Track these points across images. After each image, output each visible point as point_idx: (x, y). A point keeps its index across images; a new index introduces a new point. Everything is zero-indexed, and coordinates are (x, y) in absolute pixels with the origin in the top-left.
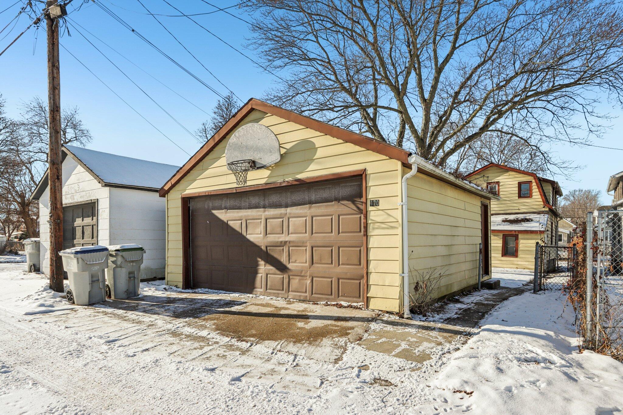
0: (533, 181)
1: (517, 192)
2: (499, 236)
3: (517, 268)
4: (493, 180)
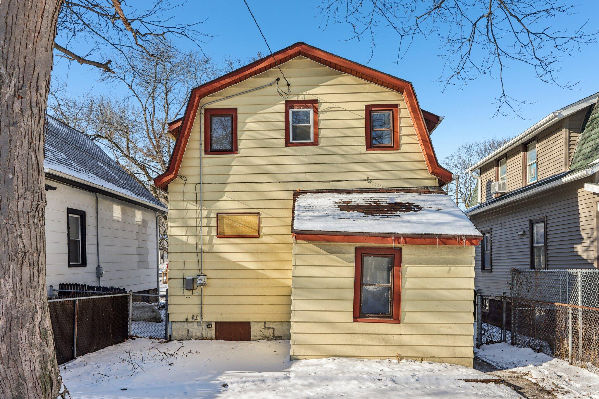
0: (404, 105)
1: (363, 132)
2: (345, 254)
3: (399, 357)
4: (302, 96)
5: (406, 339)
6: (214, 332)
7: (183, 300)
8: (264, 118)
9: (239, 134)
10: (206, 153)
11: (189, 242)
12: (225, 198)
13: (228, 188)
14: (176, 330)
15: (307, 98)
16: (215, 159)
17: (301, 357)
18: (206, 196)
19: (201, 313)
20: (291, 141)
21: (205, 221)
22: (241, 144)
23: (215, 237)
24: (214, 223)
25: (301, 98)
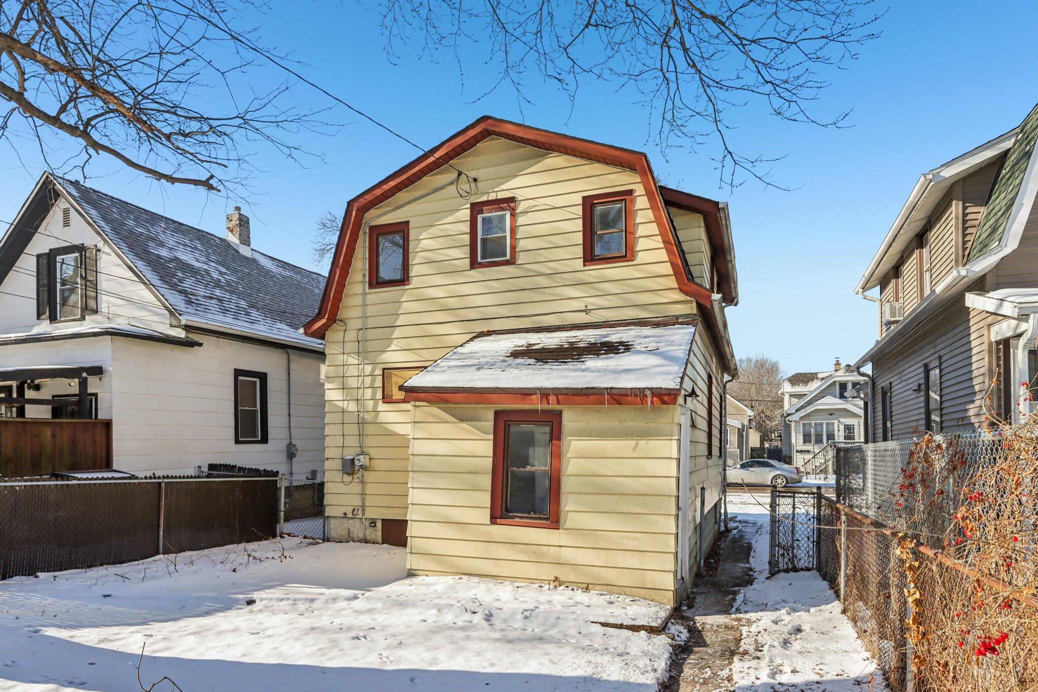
0: (639, 190)
1: (579, 238)
2: (479, 421)
3: (558, 582)
4: (494, 194)
5: (568, 554)
6: (379, 533)
7: (341, 488)
8: (442, 230)
9: (411, 256)
10: (371, 286)
11: (349, 409)
12: (393, 347)
13: (397, 333)
14: (336, 528)
15: (501, 195)
16: (381, 294)
17: (420, 573)
18: (371, 346)
19: (363, 507)
20: (479, 260)
21: (368, 381)
22: (414, 271)
23: (380, 402)
24: (379, 383)
25: (492, 197)
